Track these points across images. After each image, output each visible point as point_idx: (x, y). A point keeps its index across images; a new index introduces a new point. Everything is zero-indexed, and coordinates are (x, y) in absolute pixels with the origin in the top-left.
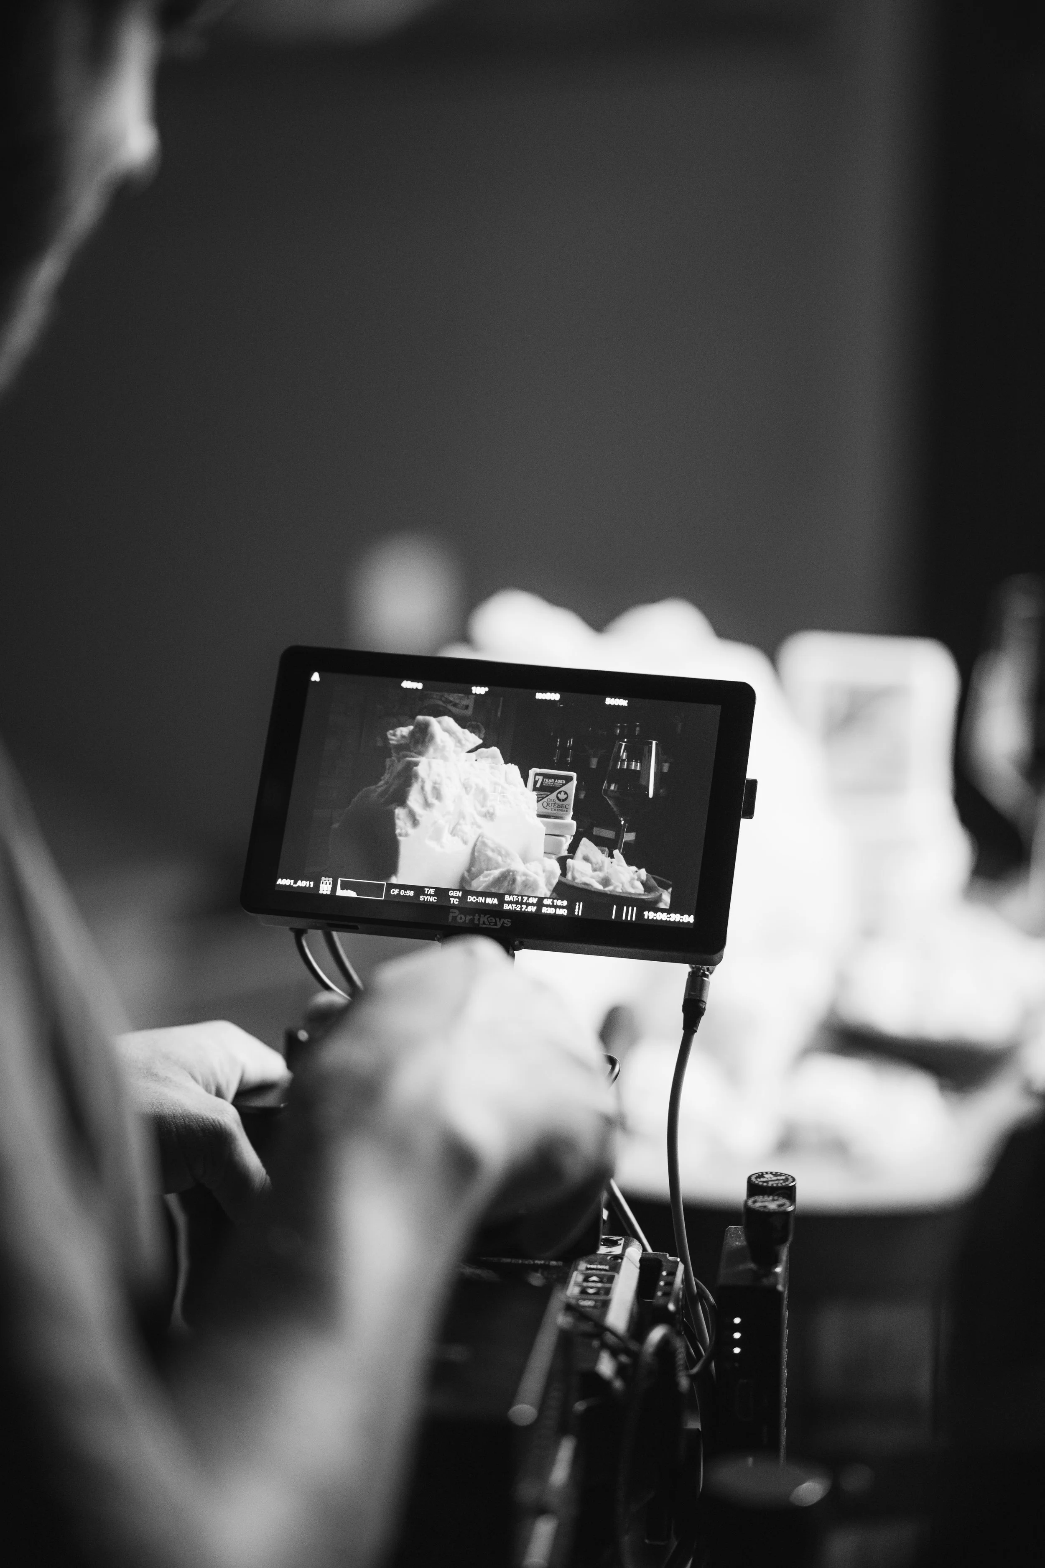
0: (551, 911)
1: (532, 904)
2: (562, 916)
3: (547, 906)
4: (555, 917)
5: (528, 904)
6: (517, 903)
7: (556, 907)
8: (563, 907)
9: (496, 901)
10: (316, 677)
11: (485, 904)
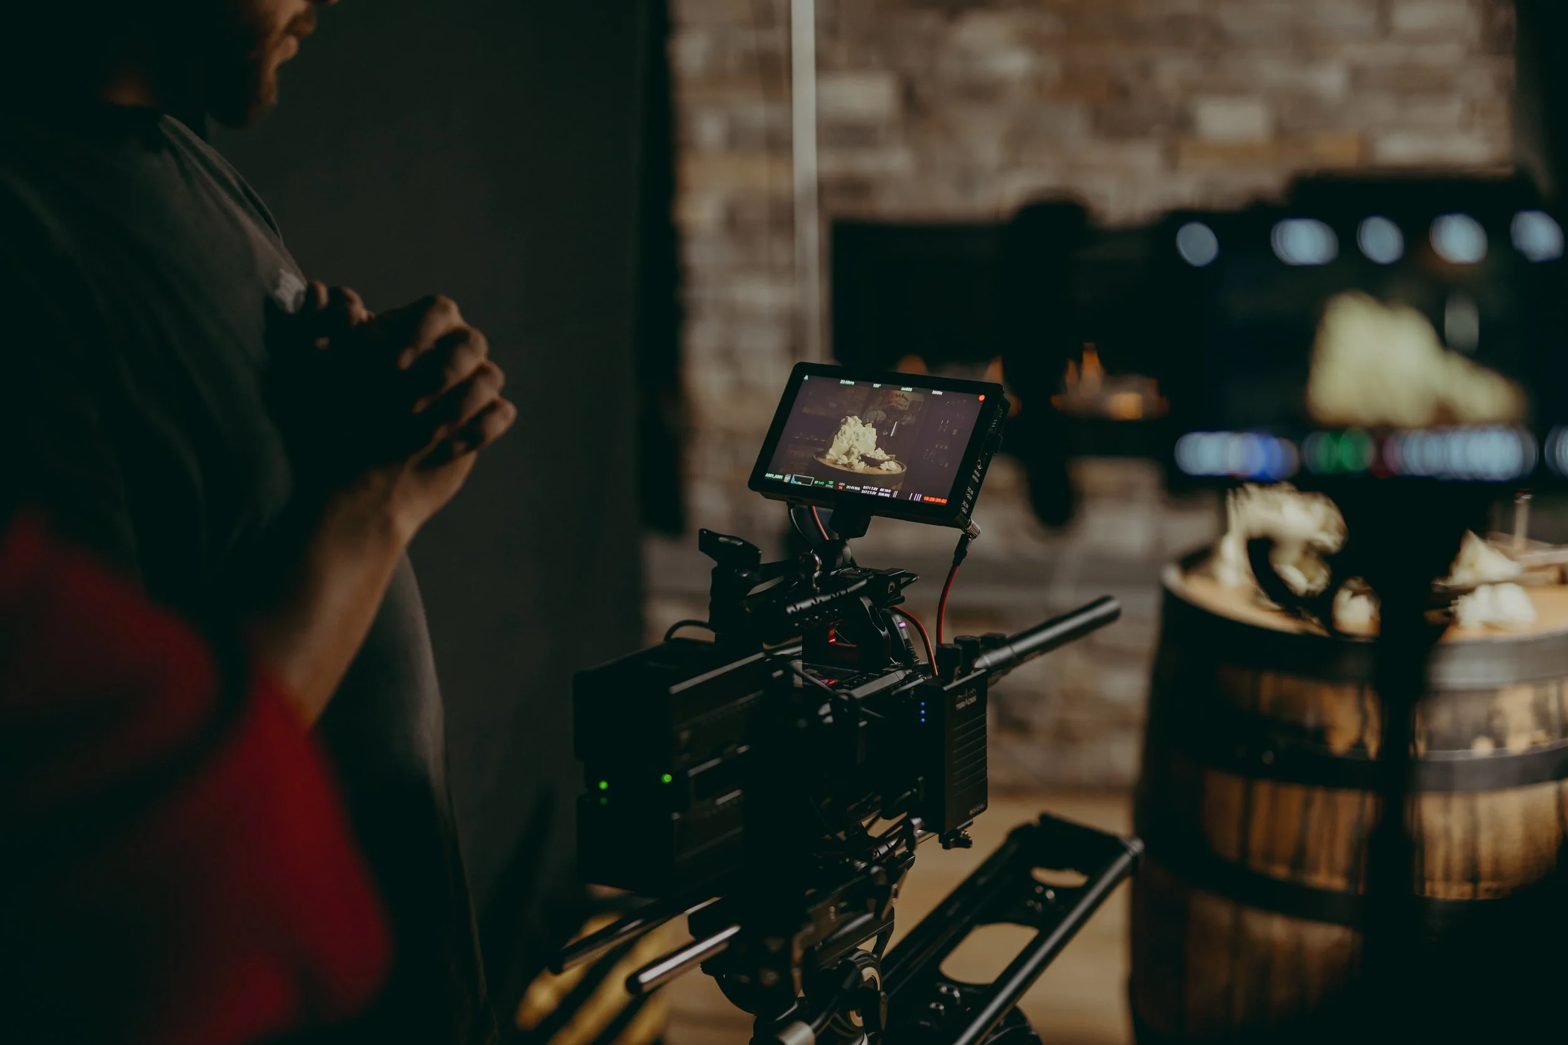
0: (882, 494)
1: (875, 491)
2: (887, 497)
3: (882, 492)
4: (884, 497)
5: (873, 491)
6: (868, 490)
7: (885, 493)
8: (888, 493)
9: (859, 489)
10: (806, 378)
11: (854, 490)
